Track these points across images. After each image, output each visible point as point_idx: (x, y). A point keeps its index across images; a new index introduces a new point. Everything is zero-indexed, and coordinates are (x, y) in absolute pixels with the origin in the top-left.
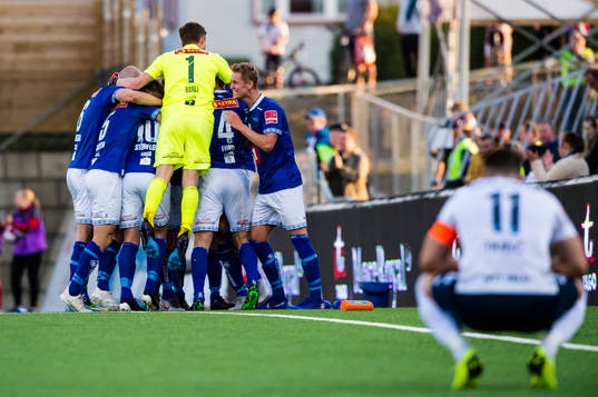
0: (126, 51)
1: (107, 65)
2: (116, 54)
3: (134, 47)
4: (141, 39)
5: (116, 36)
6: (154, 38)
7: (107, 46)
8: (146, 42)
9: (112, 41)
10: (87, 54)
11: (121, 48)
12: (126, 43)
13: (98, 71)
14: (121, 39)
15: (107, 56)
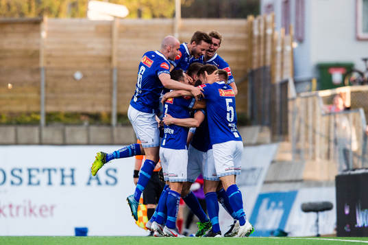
0: (269, 57)
1: (255, 67)
2: (262, 59)
3: (274, 54)
4: (279, 49)
5: (262, 46)
6: (288, 48)
7: (256, 54)
8: (282, 51)
9: (259, 49)
10: (242, 59)
11: (265, 55)
12: (269, 51)
13: (249, 71)
14: (265, 48)
15: (255, 61)
